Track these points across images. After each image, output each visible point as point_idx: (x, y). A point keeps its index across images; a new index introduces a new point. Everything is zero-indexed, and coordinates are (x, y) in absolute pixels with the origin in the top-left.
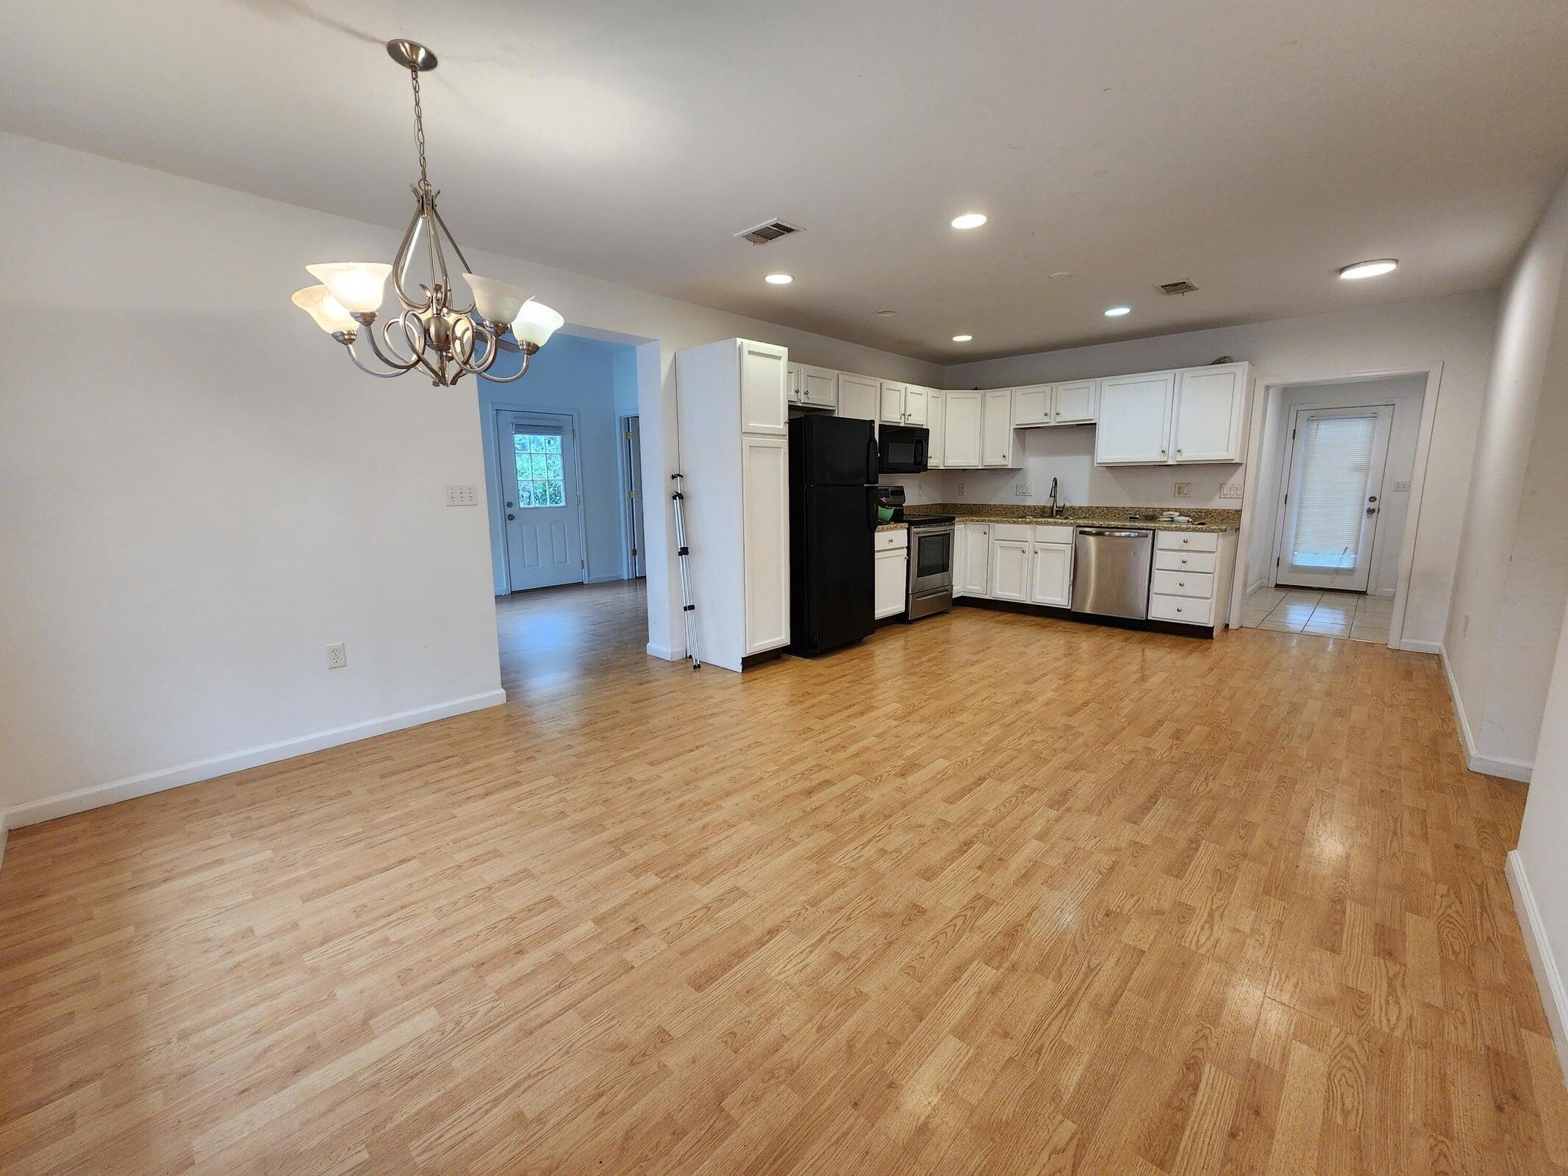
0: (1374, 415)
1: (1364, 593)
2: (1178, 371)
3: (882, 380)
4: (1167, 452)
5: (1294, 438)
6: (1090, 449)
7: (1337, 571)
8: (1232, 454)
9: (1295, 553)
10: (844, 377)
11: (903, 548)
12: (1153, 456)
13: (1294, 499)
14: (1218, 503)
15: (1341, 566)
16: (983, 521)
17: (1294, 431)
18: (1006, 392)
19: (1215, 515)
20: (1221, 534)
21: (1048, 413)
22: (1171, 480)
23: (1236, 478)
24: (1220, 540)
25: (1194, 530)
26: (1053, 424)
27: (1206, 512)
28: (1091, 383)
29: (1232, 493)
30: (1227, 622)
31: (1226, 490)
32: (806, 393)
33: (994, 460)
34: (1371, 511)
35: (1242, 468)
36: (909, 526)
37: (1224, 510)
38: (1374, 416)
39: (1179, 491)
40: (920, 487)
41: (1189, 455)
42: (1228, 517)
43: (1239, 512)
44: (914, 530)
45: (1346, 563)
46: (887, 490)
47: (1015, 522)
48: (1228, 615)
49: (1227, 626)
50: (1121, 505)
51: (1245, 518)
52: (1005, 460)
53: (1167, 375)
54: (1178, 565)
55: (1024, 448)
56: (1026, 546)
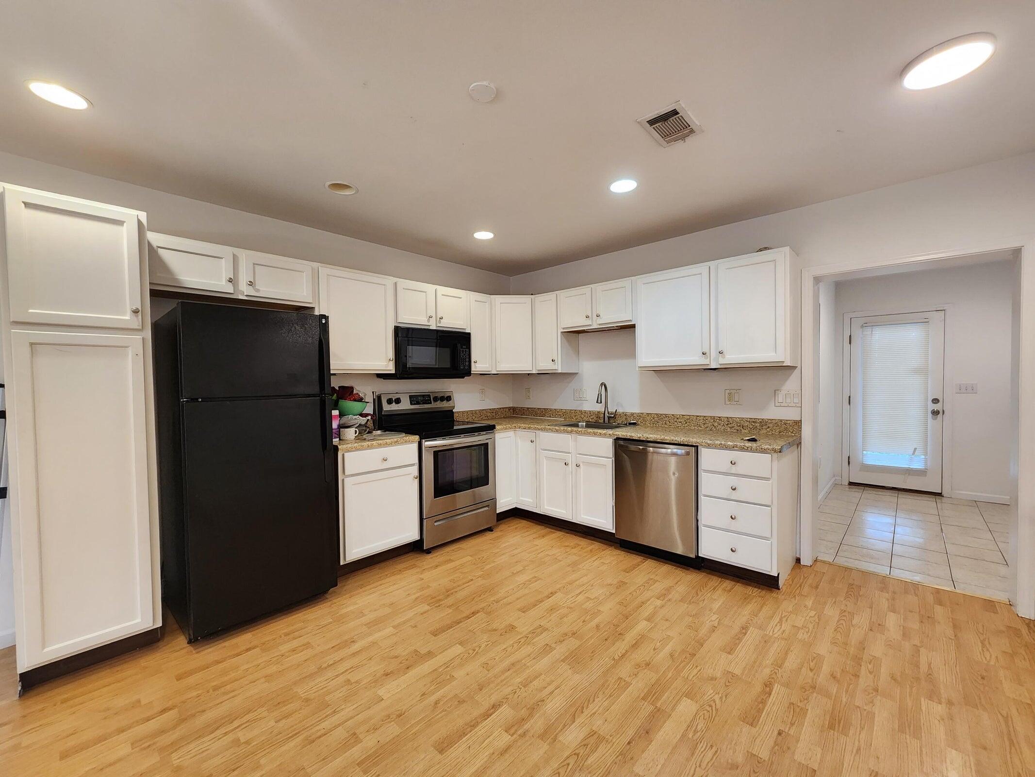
0: (926, 320)
1: (940, 495)
2: (712, 264)
3: (396, 279)
4: (708, 354)
5: (850, 343)
6: (631, 352)
7: (909, 472)
8: (780, 355)
9: (864, 452)
10: (325, 271)
11: (413, 465)
12: (694, 359)
13: (857, 399)
14: (773, 413)
15: (911, 467)
16: (529, 428)
17: (850, 336)
18: (551, 296)
19: (771, 425)
20: (775, 455)
21: (590, 316)
22: (719, 386)
23: (791, 384)
24: (775, 463)
25: (743, 449)
26: (595, 326)
27: (761, 422)
28: (626, 282)
29: (788, 400)
30: (798, 556)
31: (780, 397)
32: (251, 284)
33: (545, 365)
34: (935, 413)
35: (797, 371)
36: (421, 439)
37: (781, 421)
38: (926, 322)
39: (731, 397)
40: (482, 391)
41: (732, 358)
42: (786, 429)
43: (798, 424)
44: (427, 443)
45: (917, 464)
46: (429, 396)
47: (557, 431)
48: (798, 548)
49: (798, 560)
50: (670, 412)
51: (806, 431)
52: (555, 364)
53: (702, 268)
54: (727, 493)
55: (578, 353)
56: (569, 458)
